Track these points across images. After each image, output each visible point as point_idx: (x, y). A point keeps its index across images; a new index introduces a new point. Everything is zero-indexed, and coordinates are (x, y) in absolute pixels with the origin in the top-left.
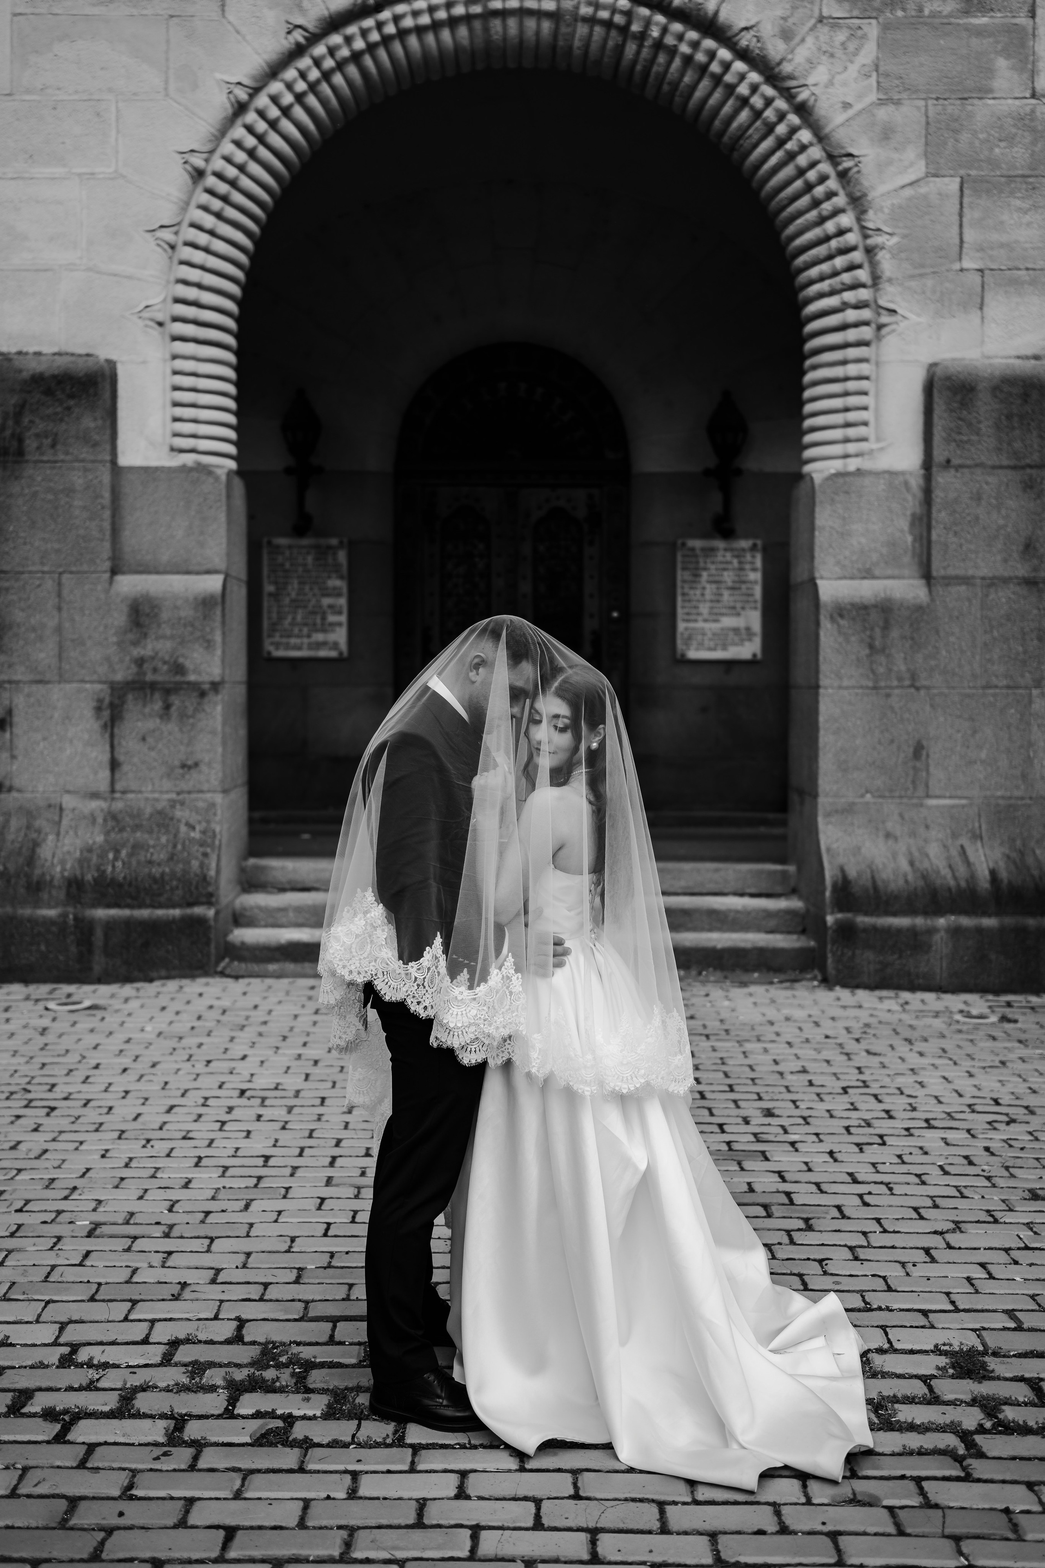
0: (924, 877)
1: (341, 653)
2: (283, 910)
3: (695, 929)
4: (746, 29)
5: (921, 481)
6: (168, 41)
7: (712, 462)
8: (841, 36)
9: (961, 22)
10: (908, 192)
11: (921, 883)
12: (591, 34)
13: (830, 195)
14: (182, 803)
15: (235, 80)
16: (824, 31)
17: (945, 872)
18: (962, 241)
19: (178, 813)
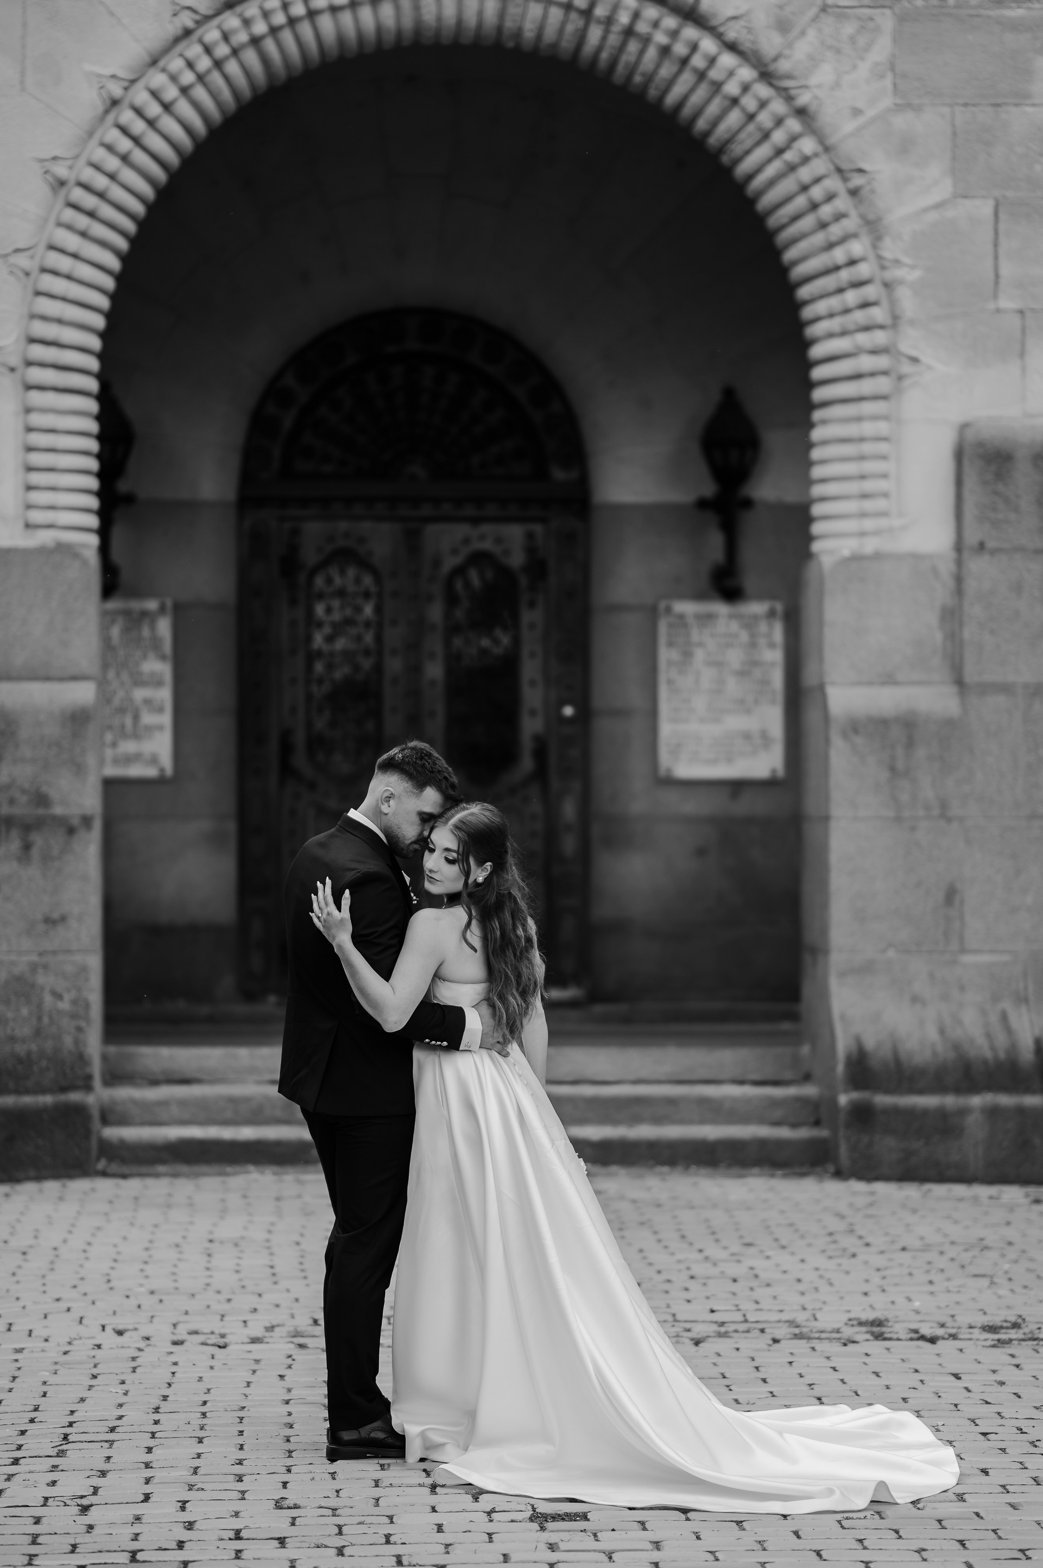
0: (956, 1047)
1: (162, 770)
2: (164, 1103)
3: (682, 1122)
4: (734, 18)
5: (952, 567)
6: (24, 25)
7: (708, 489)
8: (849, 29)
9: (992, 13)
10: (933, 216)
11: (951, 1055)
12: (545, 16)
13: (839, 217)
14: (45, 967)
15: (108, 72)
16: (828, 21)
17: (981, 1041)
18: (997, 276)
19: (41, 979)
